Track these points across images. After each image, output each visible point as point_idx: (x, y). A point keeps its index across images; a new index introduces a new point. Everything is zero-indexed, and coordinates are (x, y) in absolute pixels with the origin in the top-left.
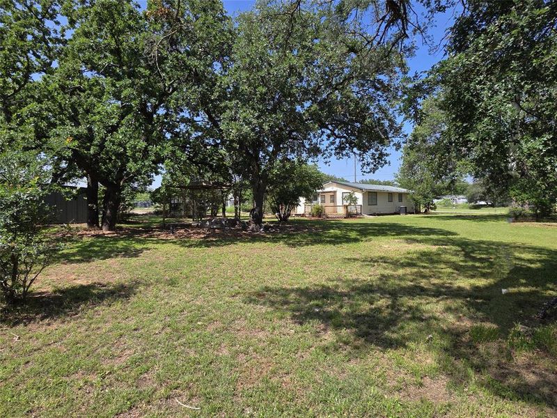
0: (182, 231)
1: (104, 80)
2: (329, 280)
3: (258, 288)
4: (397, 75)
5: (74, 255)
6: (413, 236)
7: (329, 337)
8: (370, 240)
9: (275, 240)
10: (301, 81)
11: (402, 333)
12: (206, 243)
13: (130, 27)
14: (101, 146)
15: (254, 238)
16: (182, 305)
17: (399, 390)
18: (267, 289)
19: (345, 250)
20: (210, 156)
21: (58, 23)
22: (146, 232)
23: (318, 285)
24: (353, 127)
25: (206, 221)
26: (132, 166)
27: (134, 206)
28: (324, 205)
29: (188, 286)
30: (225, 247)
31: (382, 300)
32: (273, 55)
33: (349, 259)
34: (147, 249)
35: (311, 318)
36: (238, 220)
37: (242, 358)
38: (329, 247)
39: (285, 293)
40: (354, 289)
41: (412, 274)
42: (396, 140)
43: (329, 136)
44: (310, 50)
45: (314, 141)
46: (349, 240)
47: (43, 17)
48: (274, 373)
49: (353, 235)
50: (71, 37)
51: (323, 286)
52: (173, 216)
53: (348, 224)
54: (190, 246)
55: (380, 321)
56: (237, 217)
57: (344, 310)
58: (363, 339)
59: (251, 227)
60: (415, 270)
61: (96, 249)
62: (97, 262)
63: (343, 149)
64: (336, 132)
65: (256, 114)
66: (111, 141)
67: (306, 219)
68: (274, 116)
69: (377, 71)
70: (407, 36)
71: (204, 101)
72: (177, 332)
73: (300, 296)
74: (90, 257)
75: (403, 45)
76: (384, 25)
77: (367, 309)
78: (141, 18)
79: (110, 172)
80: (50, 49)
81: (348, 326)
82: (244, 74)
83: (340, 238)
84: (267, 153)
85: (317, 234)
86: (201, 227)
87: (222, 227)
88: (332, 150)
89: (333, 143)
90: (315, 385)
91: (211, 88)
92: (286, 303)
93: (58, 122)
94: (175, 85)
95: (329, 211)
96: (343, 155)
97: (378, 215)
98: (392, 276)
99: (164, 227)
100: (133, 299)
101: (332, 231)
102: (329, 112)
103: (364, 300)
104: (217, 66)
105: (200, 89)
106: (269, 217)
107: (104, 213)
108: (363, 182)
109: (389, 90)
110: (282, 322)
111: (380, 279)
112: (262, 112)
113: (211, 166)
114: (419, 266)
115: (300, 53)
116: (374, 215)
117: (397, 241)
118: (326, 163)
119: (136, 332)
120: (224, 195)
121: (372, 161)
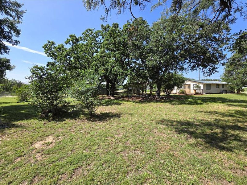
0: (133, 98)
1: (111, 53)
2: (189, 118)
3: (161, 119)
4: (224, 33)
5: (104, 104)
6: (231, 103)
7: (192, 141)
8: (208, 104)
9: (165, 102)
10: (176, 43)
11: (230, 145)
12: (141, 102)
13: (119, 36)
14: (110, 72)
15: (157, 101)
16: (136, 122)
17: (231, 169)
18: (164, 120)
19: (196, 107)
20: (141, 73)
21: (99, 38)
22: (122, 98)
23: (185, 120)
24: (200, 58)
25: (140, 95)
26: (119, 77)
27: (118, 90)
28: (185, 89)
29: (137, 116)
30: (147, 104)
31: (217, 130)
32: (166, 35)
33: (198, 111)
34: (123, 103)
35: (184, 132)
36: (151, 95)
37: (157, 142)
38: (188, 106)
39: (172, 122)
40: (202, 123)
41: (232, 120)
42: (222, 62)
43: (188, 63)
44: (181, 30)
45: (181, 65)
46: (197, 104)
47: (96, 37)
48: (170, 150)
49: (199, 101)
50: (103, 42)
51: (187, 121)
52: (129, 93)
53: (196, 97)
54: (136, 103)
55: (217, 138)
56: (151, 94)
57: (198, 131)
58: (209, 144)
59: (156, 97)
60: (234, 118)
61: (109, 102)
62: (110, 106)
63: (195, 67)
64: (191, 61)
65: (159, 57)
66: (113, 71)
67: (177, 94)
68: (165, 57)
69: (213, 33)
70: (231, 15)
71: (140, 55)
72: (135, 130)
73: (178, 123)
74: (108, 105)
75: (228, 19)
76: (218, 13)
77: (210, 132)
78: (121, 32)
79: (112, 80)
80: (97, 46)
81: (201, 138)
82: (154, 44)
83: (193, 102)
84: (162, 71)
85: (182, 101)
86: (139, 97)
87: (146, 97)
88: (189, 68)
89: (190, 65)
90: (188, 158)
91: (143, 50)
92: (173, 125)
93: (100, 66)
94: (131, 51)
95: (187, 92)
96: (194, 69)
97: (211, 93)
98: (221, 120)
99: (127, 97)
100: (121, 118)
101: (189, 100)
102: (189, 53)
103: (208, 128)
104: (145, 43)
105: (139, 51)
106: (162, 94)
107: (111, 92)
108: (203, 80)
109: (219, 40)
110: (171, 132)
111: (215, 121)
112: (161, 57)
113: (142, 77)
114: (237, 117)
115: (176, 32)
116: (209, 93)
117: (222, 105)
118: (187, 73)
119: (123, 128)
120: (146, 86)
121: (208, 71)
